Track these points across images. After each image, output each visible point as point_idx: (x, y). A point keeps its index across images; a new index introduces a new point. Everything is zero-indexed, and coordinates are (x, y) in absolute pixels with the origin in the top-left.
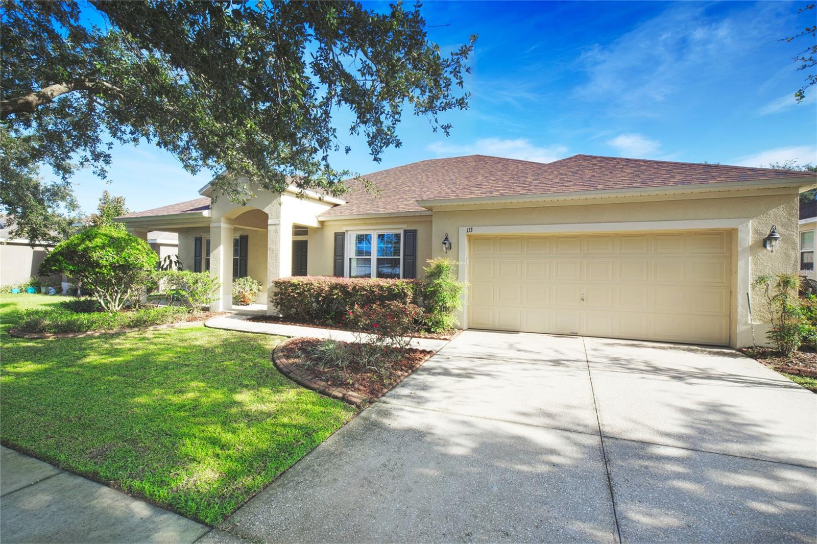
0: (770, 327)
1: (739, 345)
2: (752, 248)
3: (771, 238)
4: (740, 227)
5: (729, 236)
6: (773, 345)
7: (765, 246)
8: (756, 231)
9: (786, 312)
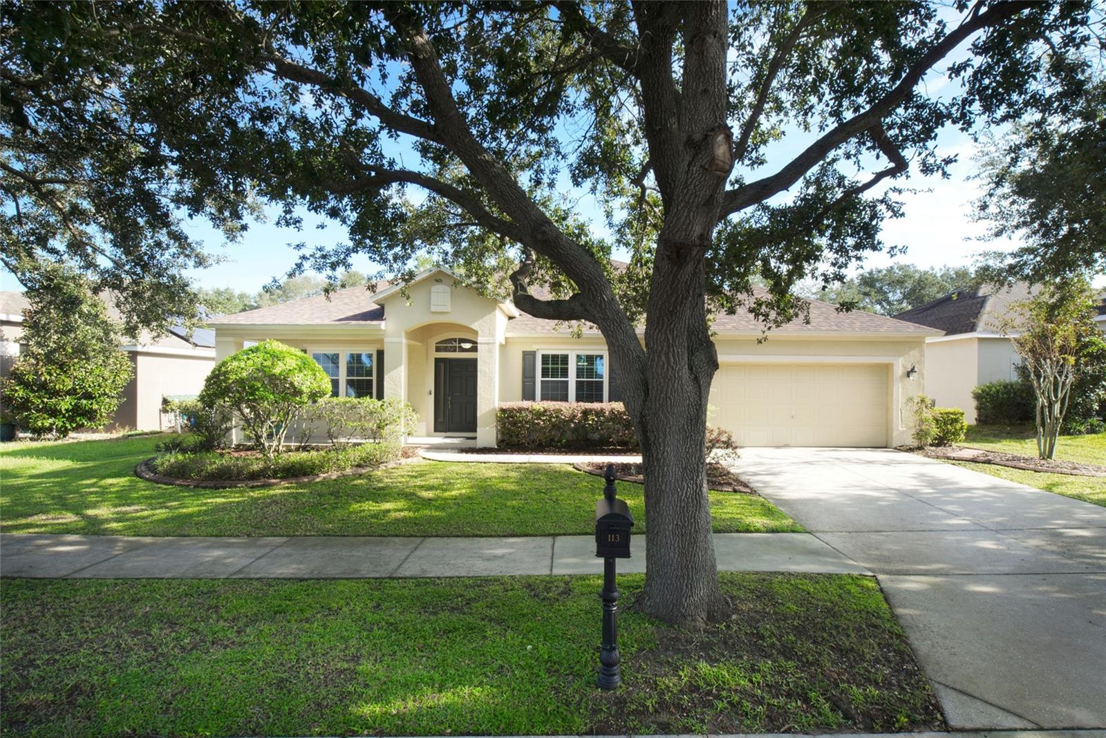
0: (913, 431)
1: (894, 445)
2: (901, 377)
3: (913, 370)
4: (895, 363)
5: (886, 369)
6: (915, 443)
7: (908, 376)
8: (904, 366)
9: (922, 421)
